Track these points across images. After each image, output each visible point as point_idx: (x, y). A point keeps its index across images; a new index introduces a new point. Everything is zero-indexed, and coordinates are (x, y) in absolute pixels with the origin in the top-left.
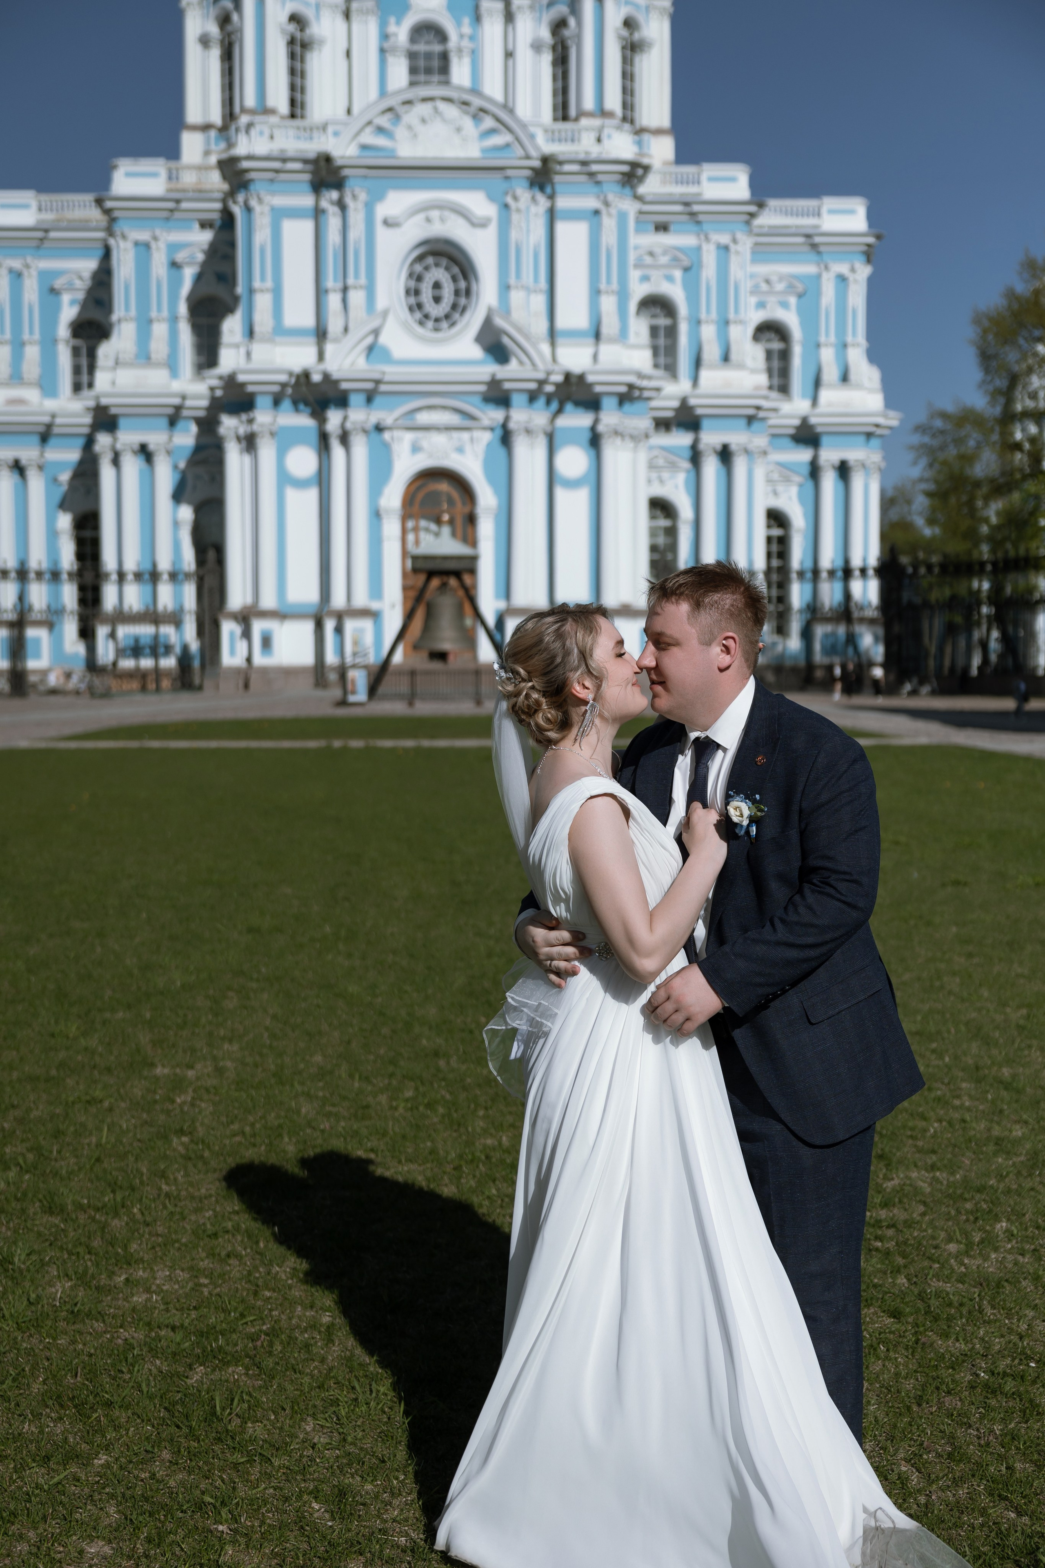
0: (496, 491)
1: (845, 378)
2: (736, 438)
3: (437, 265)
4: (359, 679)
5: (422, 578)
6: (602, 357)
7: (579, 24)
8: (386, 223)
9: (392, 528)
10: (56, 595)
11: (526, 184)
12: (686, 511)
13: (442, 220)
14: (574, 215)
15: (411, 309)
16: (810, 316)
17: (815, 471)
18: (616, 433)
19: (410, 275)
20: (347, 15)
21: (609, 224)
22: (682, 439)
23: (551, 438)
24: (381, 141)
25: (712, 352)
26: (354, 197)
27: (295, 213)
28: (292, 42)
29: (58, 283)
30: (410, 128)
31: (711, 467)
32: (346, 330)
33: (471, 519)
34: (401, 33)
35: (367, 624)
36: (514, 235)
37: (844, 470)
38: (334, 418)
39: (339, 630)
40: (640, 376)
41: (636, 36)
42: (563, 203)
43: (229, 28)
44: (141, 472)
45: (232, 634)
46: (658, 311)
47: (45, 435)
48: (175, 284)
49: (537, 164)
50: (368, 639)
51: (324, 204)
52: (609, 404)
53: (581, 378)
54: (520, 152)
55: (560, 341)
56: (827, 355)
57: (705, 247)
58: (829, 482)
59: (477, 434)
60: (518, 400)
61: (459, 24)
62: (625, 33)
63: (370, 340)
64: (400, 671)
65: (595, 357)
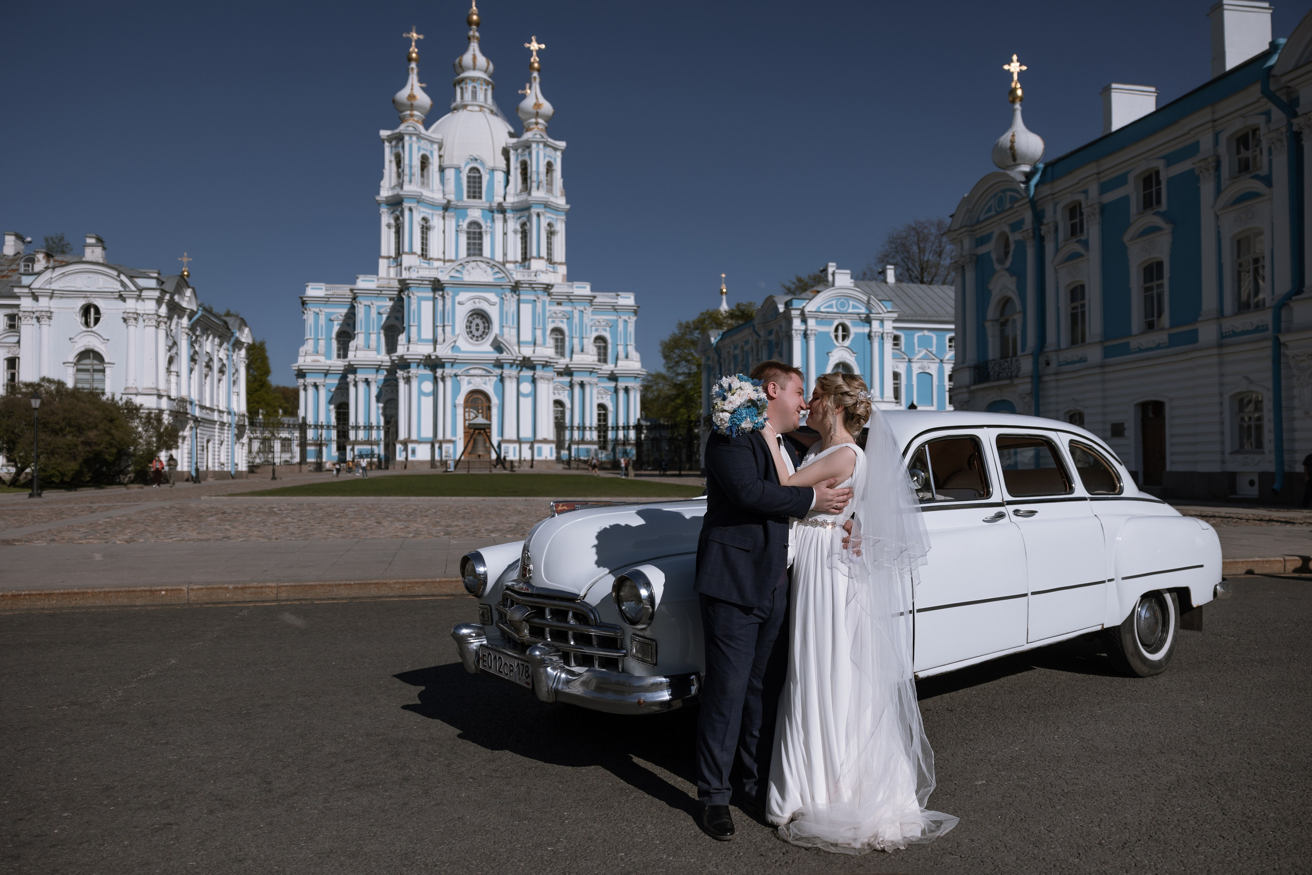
0: (498, 399)
1: (627, 357)
2: (586, 379)
3: (477, 318)
4: (451, 464)
5: (472, 431)
6: (536, 351)
7: (531, 225)
8: (459, 303)
9: (460, 411)
10: (329, 434)
11: (509, 291)
12: (568, 405)
13: (479, 303)
14: (527, 302)
15: (468, 333)
16: (614, 334)
17: (616, 390)
18: (541, 378)
19: (468, 321)
20: (444, 218)
21: (539, 305)
22: (567, 379)
23: (518, 379)
24: (458, 275)
25: (577, 348)
26: (448, 294)
27: (426, 299)
28: (423, 227)
29: (332, 318)
30: (468, 271)
31: (577, 389)
32: (444, 341)
33: (489, 408)
34: (464, 225)
35: (451, 445)
36: (505, 308)
37: (627, 390)
38: (439, 372)
39: (440, 448)
40: (550, 358)
41: (552, 229)
42: (522, 297)
43: (399, 222)
44: (365, 388)
45: (400, 448)
46: (557, 333)
47: (326, 373)
48: (379, 320)
49: (513, 284)
50: (451, 451)
51: (437, 296)
52: (539, 368)
53: (529, 358)
54: (508, 280)
55: (521, 345)
56: (621, 349)
57: (575, 311)
58: (621, 394)
59: (491, 378)
60: (506, 366)
61: (486, 222)
62: (548, 229)
63: (453, 344)
64: (464, 462)
65: (534, 351)
